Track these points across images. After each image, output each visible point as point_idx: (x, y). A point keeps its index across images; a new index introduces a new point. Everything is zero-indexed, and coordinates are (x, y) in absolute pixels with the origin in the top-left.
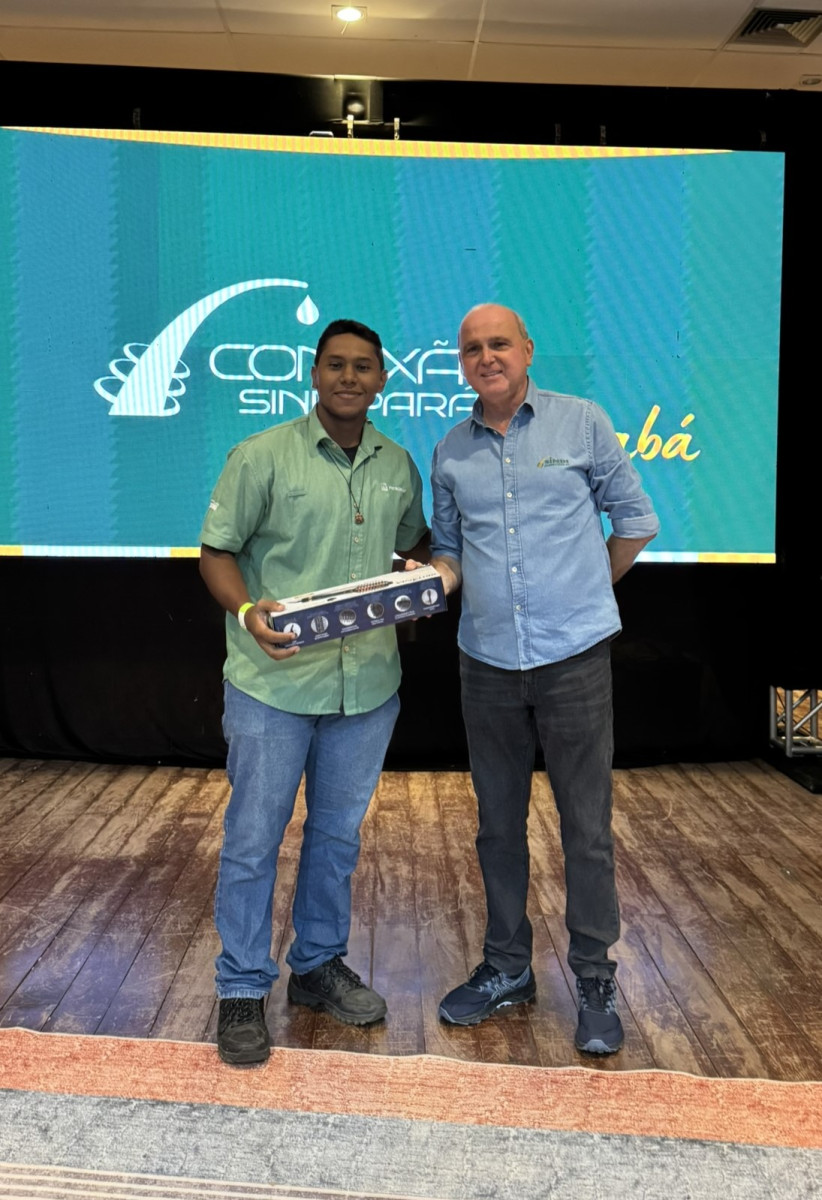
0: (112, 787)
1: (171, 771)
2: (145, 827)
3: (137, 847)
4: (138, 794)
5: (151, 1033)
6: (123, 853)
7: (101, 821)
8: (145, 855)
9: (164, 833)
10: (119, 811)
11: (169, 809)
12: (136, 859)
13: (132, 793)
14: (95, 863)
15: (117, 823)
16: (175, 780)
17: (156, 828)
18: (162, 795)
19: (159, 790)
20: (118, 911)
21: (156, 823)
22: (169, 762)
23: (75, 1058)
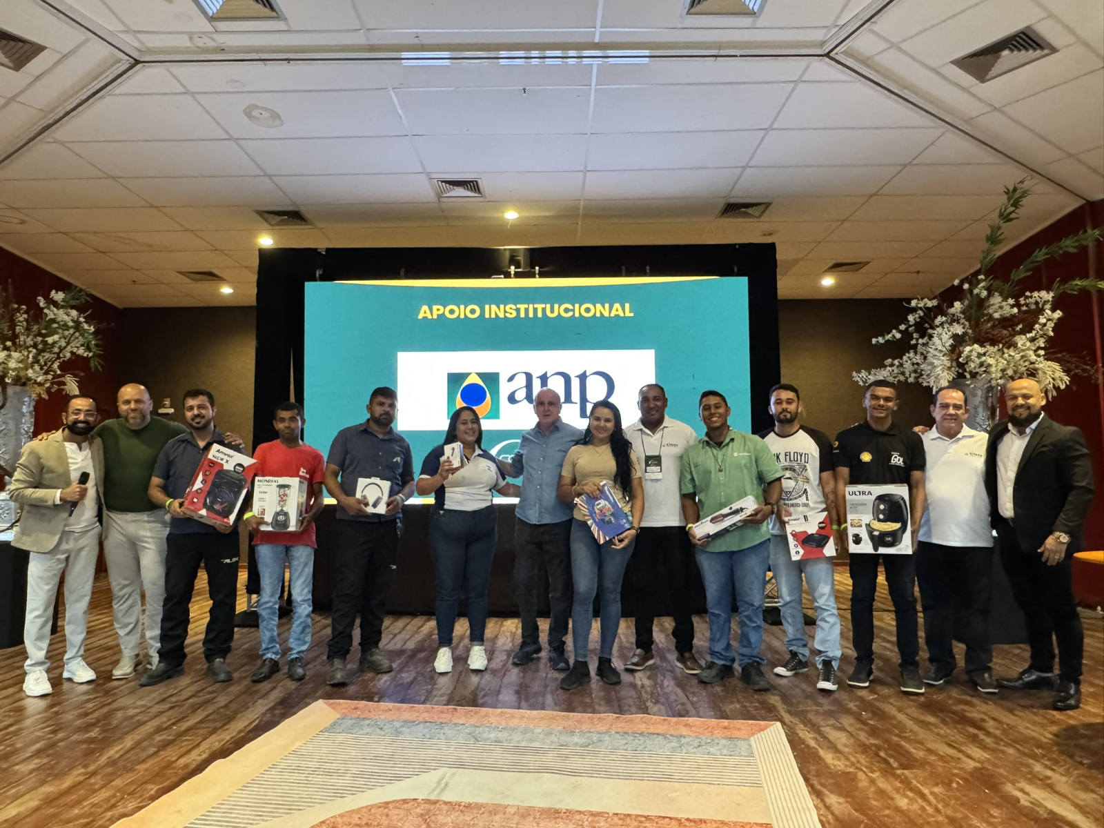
0: (396, 623)
1: (425, 618)
2: (413, 638)
3: (411, 645)
4: (409, 626)
5: (423, 703)
6: (404, 647)
7: (391, 636)
8: (415, 648)
9: (423, 641)
10: (400, 633)
11: (425, 632)
12: (410, 650)
13: (406, 626)
14: (390, 651)
15: (399, 637)
16: (429, 620)
17: (419, 639)
18: (421, 626)
19: (420, 624)
20: (404, 666)
21: (419, 637)
22: (423, 614)
23: (390, 710)
